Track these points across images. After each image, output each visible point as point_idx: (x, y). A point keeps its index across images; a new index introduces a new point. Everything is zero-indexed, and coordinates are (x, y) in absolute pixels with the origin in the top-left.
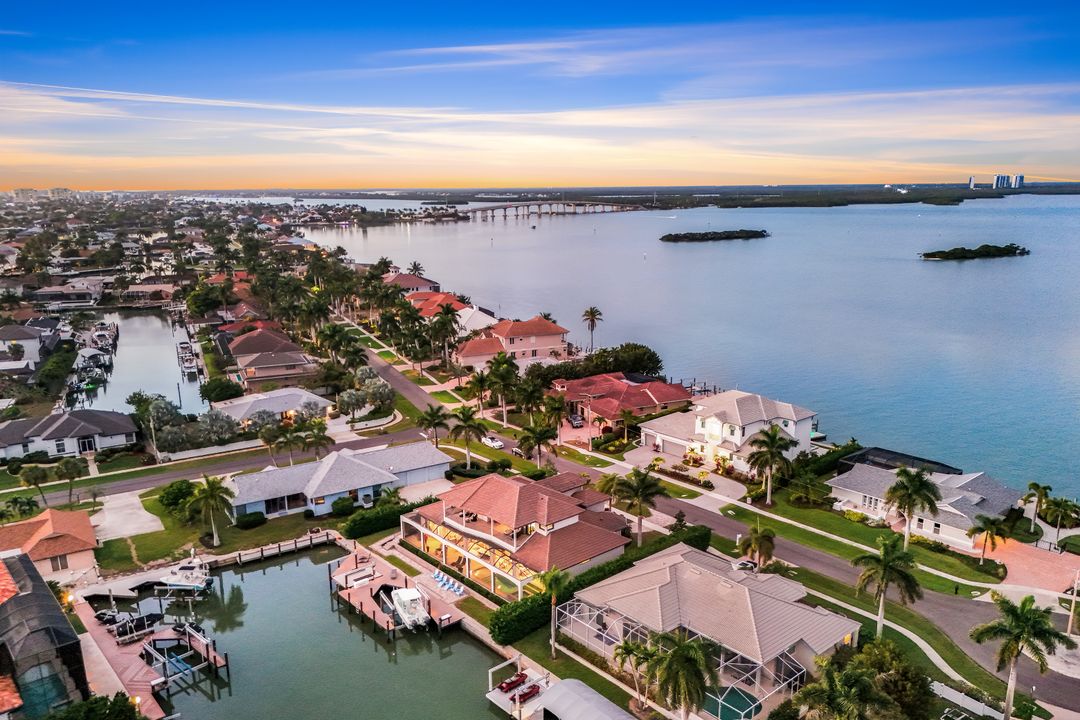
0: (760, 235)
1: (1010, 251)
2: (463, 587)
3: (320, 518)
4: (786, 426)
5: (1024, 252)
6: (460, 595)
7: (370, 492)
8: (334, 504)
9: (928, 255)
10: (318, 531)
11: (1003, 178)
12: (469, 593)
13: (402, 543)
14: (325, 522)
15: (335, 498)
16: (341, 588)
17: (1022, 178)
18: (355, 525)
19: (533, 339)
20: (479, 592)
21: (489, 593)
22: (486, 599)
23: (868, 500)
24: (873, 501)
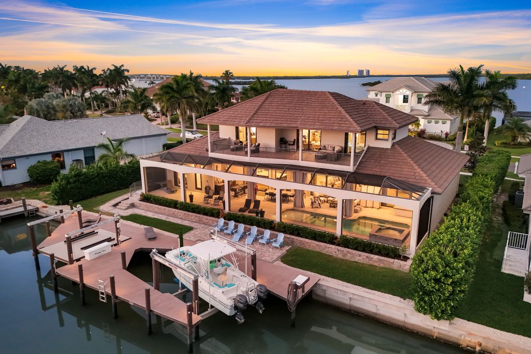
2: (281, 237)
3: (12, 188)
6: (282, 246)
7: (81, 156)
8: (31, 171)
10: (9, 202)
11: (361, 71)
12: (293, 242)
13: (145, 199)
14: (19, 192)
15: (33, 162)
16: (61, 264)
17: (369, 71)
18: (69, 183)
20: (314, 238)
21: (336, 238)
22: (333, 247)
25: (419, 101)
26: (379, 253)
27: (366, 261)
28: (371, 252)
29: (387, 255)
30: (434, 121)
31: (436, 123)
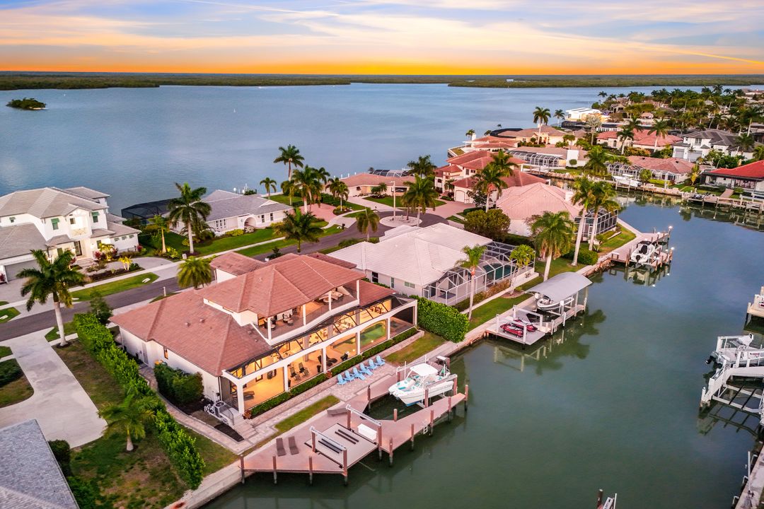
20: (387, 348)
23: (219, 223)
24: (223, 222)
25: (95, 219)
27: (411, 342)
30: (120, 238)
31: (124, 238)
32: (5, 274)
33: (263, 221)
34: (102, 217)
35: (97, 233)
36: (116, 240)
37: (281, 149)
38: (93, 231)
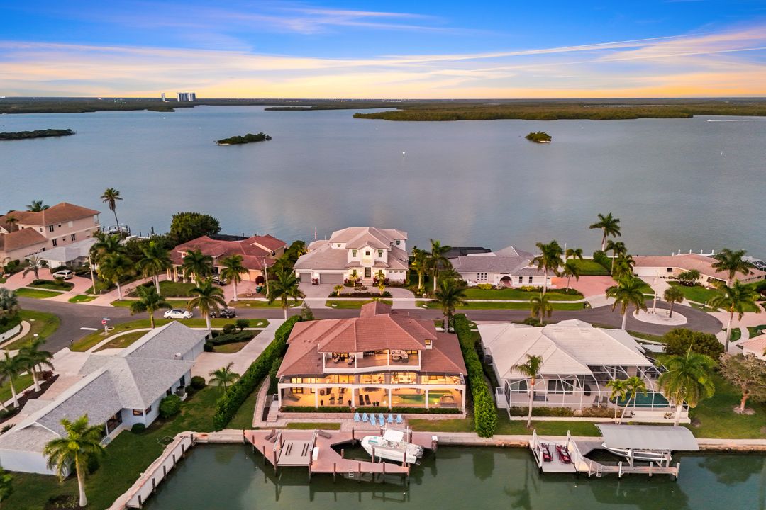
0: (67, 133)
1: (261, 138)
4: (398, 244)
5: (269, 138)
9: (221, 142)
10: (170, 439)
14: (164, 429)
17: (194, 95)
19: (70, 224)
20: (416, 413)
21: (427, 410)
22: (427, 415)
23: (480, 275)
24: (484, 276)
25: (380, 255)
26: (451, 413)
27: (446, 419)
28: (446, 413)
29: (454, 413)
30: (393, 271)
31: (396, 272)
32: (319, 278)
33: (521, 282)
34: (385, 254)
35: (378, 265)
36: (390, 272)
37: (600, 216)
38: (376, 263)
